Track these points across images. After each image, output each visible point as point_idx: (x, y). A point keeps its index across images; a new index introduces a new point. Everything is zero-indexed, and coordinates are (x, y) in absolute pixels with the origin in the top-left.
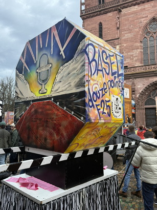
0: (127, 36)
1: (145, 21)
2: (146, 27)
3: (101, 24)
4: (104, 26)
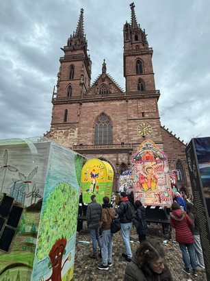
0: (85, 122)
1: (97, 114)
2: (97, 118)
3: (66, 111)
4: (68, 112)
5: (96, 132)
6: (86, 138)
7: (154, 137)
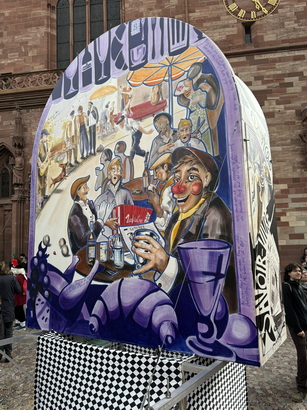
5: (61, 26)
6: (22, 49)
7: (290, 25)
